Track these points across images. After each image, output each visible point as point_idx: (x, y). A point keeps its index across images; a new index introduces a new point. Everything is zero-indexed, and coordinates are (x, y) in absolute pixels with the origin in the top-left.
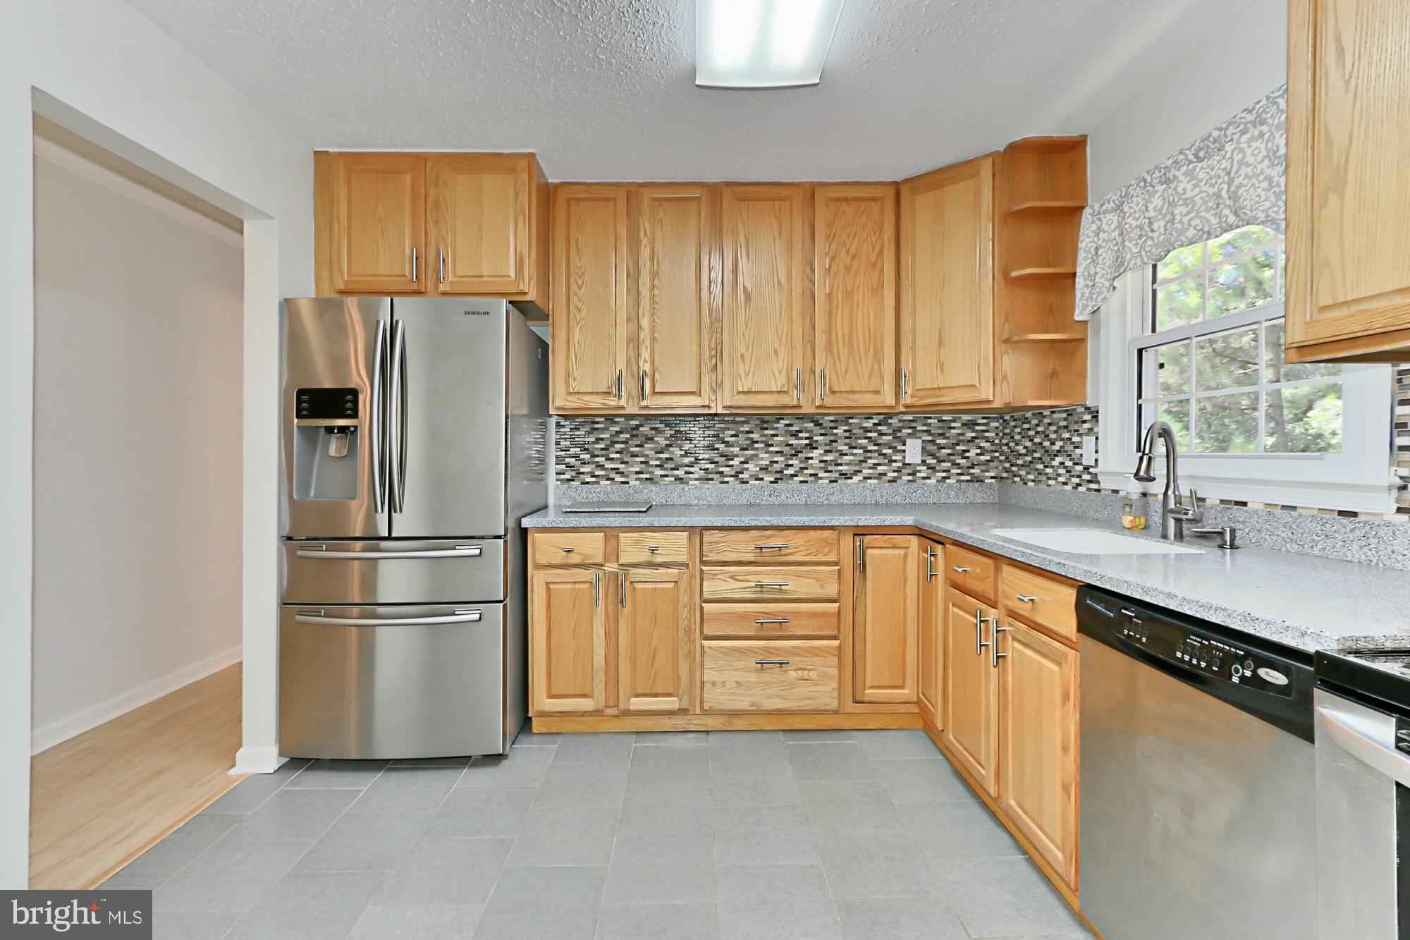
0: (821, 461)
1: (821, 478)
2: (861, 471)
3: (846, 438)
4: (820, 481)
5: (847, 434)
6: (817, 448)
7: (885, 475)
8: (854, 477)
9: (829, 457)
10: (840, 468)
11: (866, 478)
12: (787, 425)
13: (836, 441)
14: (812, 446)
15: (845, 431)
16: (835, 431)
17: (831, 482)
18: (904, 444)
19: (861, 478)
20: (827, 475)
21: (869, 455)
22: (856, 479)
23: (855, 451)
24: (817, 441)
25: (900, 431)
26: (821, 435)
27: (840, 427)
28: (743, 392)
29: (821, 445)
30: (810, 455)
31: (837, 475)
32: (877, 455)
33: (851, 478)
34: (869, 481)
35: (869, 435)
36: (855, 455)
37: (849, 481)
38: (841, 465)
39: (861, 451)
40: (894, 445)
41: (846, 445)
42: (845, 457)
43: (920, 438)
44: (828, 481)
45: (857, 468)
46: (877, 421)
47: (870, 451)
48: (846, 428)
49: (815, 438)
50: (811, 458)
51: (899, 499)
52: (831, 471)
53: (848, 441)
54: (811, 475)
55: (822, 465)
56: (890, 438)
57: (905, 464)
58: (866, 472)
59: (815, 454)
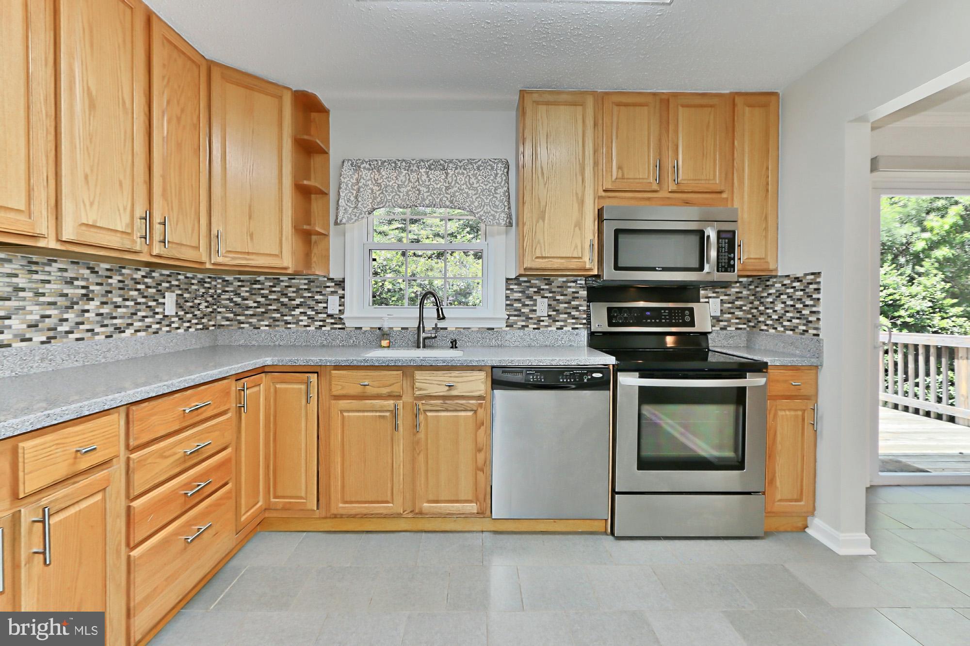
0: (97, 315)
1: (98, 334)
2: (132, 324)
3: (120, 289)
4: (97, 337)
5: (121, 285)
6: (93, 299)
7: (150, 327)
8: (127, 331)
9: (105, 310)
10: (115, 321)
11: (136, 331)
12: (61, 270)
13: (110, 292)
14: (87, 297)
15: (120, 281)
16: (110, 281)
17: (107, 337)
18: (164, 297)
19: (133, 332)
20: (103, 329)
21: (139, 307)
22: (129, 332)
23: (127, 303)
24: (93, 291)
25: (160, 285)
26: (98, 284)
27: (114, 277)
28: (87, 225)
29: (97, 295)
30: (86, 307)
31: (111, 329)
32: (144, 307)
33: (124, 332)
34: (139, 334)
35: (139, 286)
36: (127, 307)
37: (123, 335)
38: (115, 318)
39: (132, 303)
40: (156, 297)
41: (120, 296)
42: (119, 310)
43: (173, 292)
44: (103, 337)
45: (130, 321)
46: (144, 274)
47: (139, 304)
48: (120, 278)
49: (91, 288)
50: (88, 311)
51: (161, 350)
52: (106, 326)
53: (121, 292)
54: (88, 331)
55: (99, 318)
56: (154, 290)
57: (165, 316)
58: (137, 324)
59: (92, 306)
